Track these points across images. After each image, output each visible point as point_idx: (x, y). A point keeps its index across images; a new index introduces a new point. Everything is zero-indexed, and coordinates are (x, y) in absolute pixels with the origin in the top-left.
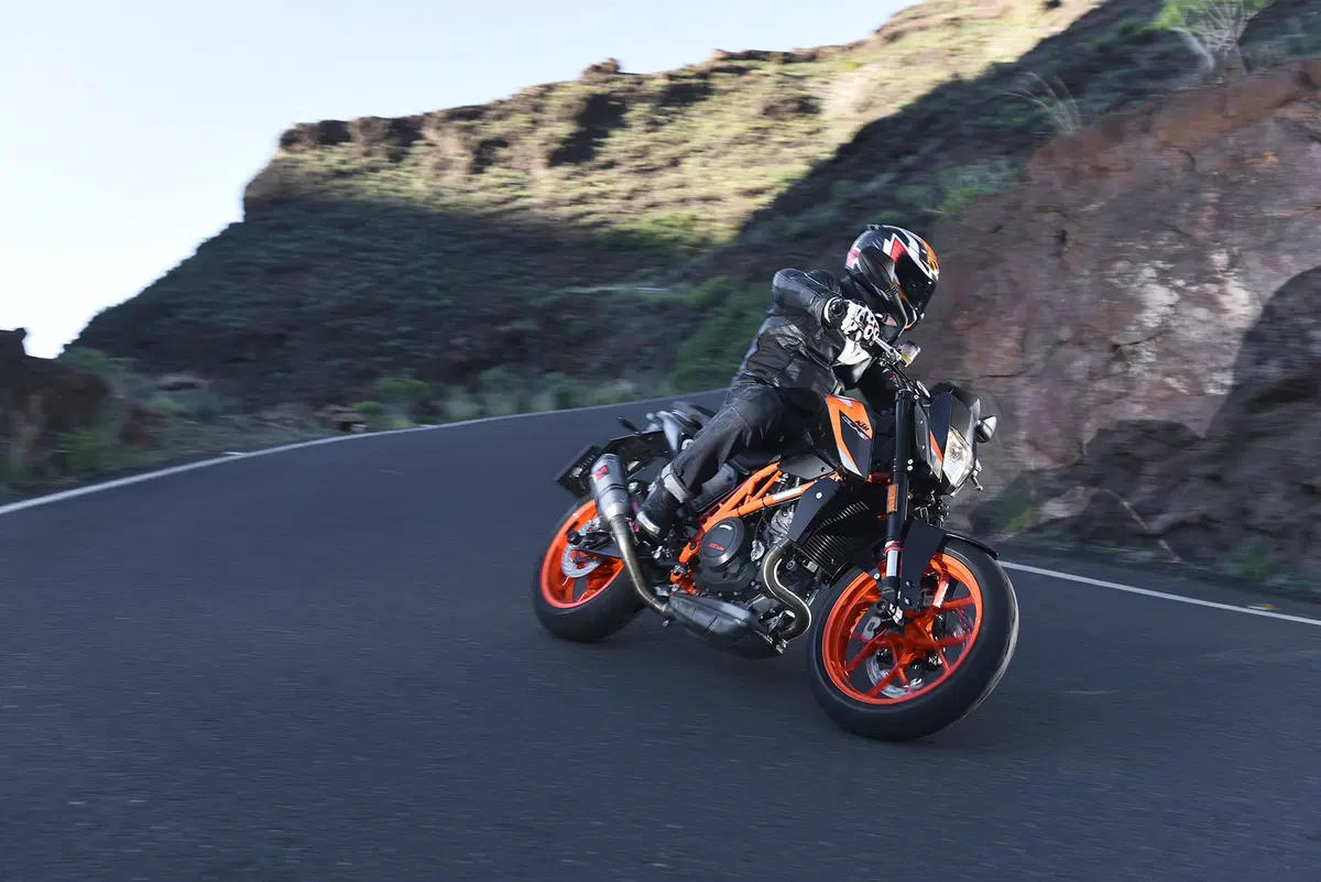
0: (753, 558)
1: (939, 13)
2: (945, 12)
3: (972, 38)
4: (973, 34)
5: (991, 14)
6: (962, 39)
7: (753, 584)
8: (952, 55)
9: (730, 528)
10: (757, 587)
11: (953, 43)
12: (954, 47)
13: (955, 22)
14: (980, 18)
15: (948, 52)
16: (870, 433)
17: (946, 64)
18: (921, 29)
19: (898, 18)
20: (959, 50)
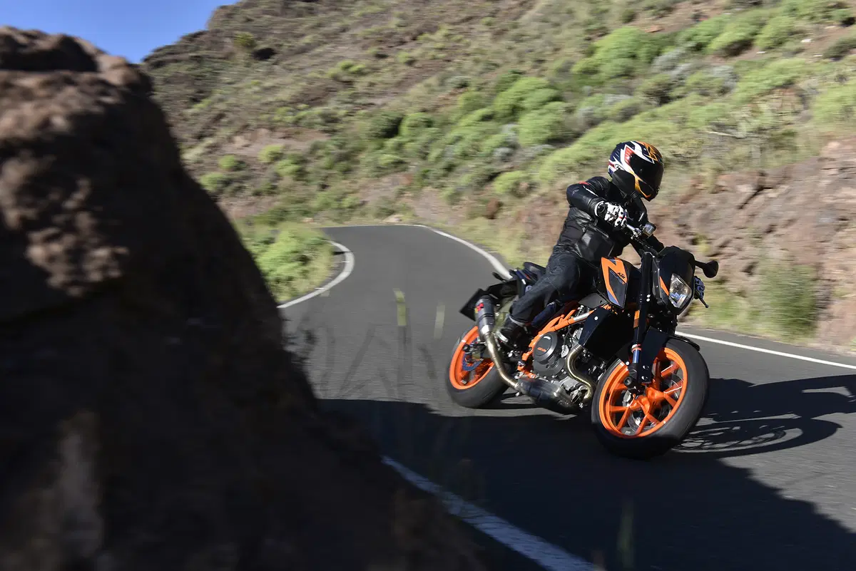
0: (562, 356)
1: (188, 52)
2: (191, 52)
3: (210, 69)
4: (209, 67)
5: (220, 56)
6: (202, 70)
7: (563, 371)
8: (198, 80)
9: (549, 338)
10: (565, 373)
11: (197, 72)
12: (199, 74)
13: (198, 59)
14: (214, 58)
15: (194, 77)
16: (625, 280)
17: (193, 85)
18: (176, 61)
19: (161, 53)
20: (202, 76)
